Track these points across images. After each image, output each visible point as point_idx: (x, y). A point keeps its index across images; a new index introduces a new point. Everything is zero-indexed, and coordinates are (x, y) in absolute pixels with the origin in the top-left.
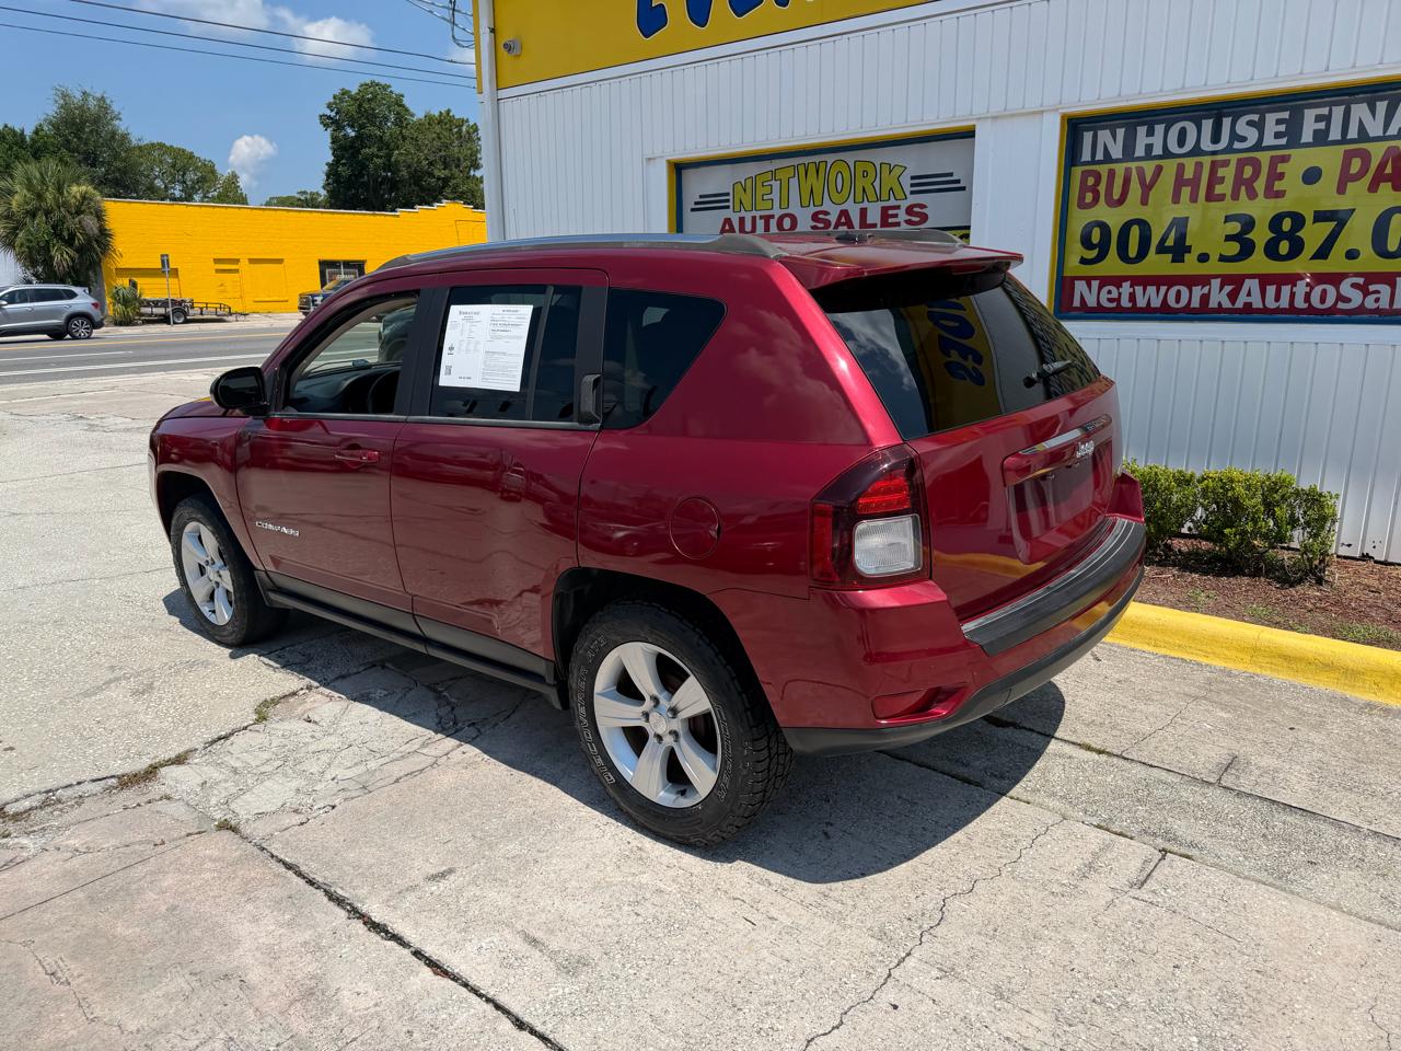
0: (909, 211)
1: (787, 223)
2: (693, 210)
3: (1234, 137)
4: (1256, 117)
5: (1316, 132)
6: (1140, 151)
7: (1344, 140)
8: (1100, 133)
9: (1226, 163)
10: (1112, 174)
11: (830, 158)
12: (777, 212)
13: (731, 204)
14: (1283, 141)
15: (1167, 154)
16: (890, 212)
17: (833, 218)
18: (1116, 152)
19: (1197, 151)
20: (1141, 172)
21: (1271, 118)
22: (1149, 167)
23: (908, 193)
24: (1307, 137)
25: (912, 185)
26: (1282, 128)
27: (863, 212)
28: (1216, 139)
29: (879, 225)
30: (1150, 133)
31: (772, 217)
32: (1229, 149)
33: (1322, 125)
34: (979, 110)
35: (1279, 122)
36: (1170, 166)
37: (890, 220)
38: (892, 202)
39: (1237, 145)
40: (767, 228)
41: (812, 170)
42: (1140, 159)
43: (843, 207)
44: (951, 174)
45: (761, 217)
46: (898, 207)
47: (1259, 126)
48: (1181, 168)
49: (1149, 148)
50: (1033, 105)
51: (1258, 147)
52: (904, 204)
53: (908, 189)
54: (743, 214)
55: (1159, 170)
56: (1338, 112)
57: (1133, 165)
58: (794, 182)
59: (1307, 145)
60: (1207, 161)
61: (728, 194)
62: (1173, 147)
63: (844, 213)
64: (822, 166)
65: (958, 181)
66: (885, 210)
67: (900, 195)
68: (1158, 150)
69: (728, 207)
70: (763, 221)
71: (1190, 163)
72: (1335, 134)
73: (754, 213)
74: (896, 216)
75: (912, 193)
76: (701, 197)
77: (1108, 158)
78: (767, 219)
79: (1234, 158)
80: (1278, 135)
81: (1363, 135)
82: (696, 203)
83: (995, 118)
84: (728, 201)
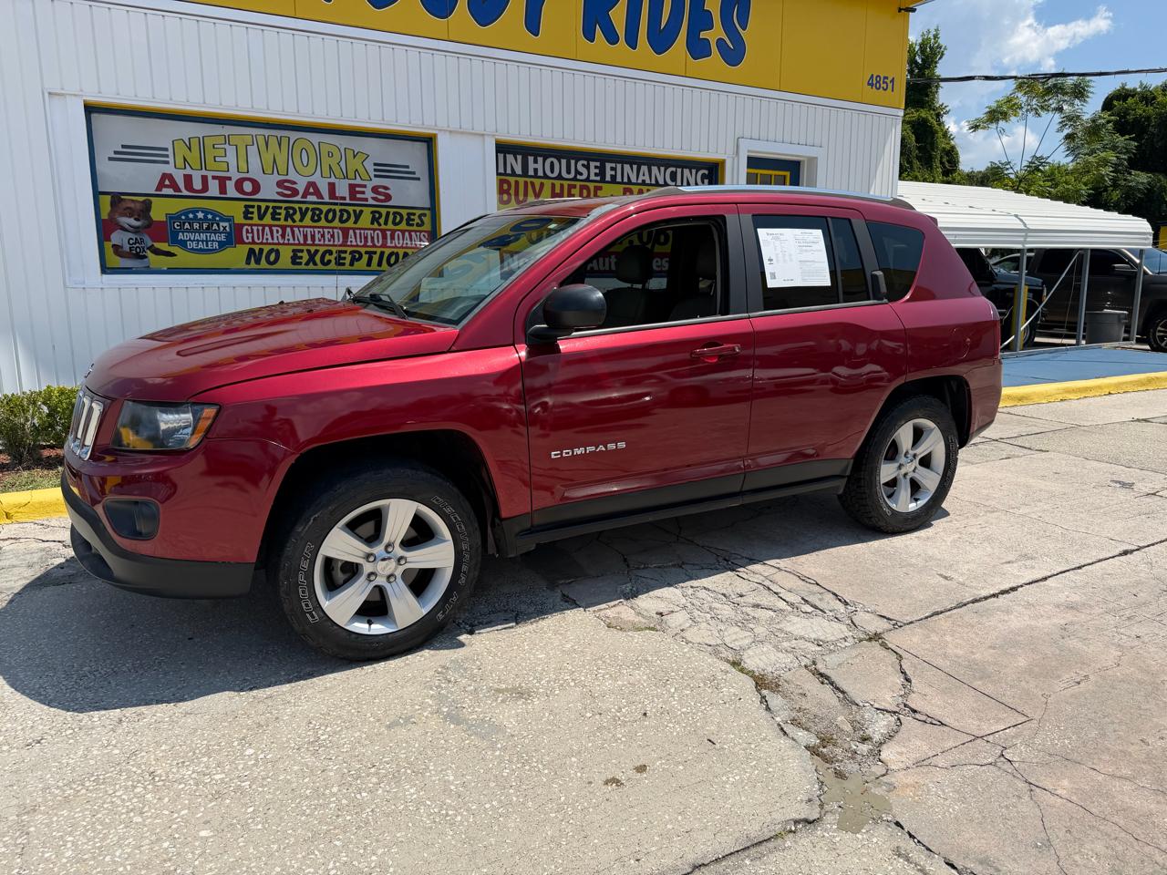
0: (375, 189)
1: (248, 187)
2: (110, 159)
3: (578, 172)
4: (585, 163)
5: (612, 176)
6: (531, 172)
7: (622, 183)
8: (507, 155)
9: (575, 187)
10: (517, 183)
11: (294, 135)
12: (236, 176)
13: (171, 159)
14: (598, 178)
15: (546, 176)
16: (357, 189)
17: (301, 188)
18: (519, 170)
19: (560, 177)
20: (533, 184)
21: (592, 164)
22: (537, 182)
23: (372, 177)
24: (608, 178)
25: (375, 170)
26: (597, 171)
27: (332, 187)
28: (569, 172)
29: (348, 199)
30: (536, 162)
31: (230, 179)
32: (575, 179)
33: (613, 173)
34: (442, 124)
35: (596, 167)
36: (548, 183)
37: (358, 196)
38: (358, 181)
39: (579, 177)
40: (223, 189)
41: (273, 142)
42: (531, 177)
43: (311, 179)
44: (407, 167)
45: (214, 178)
46: (365, 186)
47: (587, 167)
48: (553, 185)
49: (536, 170)
50: (479, 129)
51: (588, 180)
52: (370, 185)
53: (372, 174)
54: (188, 171)
55: (542, 185)
56: (619, 166)
57: (529, 180)
58: (253, 150)
59: (608, 182)
60: (566, 183)
61: (166, 149)
62: (549, 173)
63: (312, 184)
64: (285, 142)
65: (414, 173)
66: (352, 187)
67: (365, 176)
68: (540, 173)
69: (167, 163)
70: (217, 181)
71: (558, 183)
72: (619, 179)
73: (204, 172)
74: (363, 193)
75: (376, 176)
76: (123, 146)
77: (513, 174)
78: (222, 181)
79: (578, 184)
80: (596, 175)
81: (630, 182)
82: (116, 153)
83: (451, 132)
84: (167, 156)
